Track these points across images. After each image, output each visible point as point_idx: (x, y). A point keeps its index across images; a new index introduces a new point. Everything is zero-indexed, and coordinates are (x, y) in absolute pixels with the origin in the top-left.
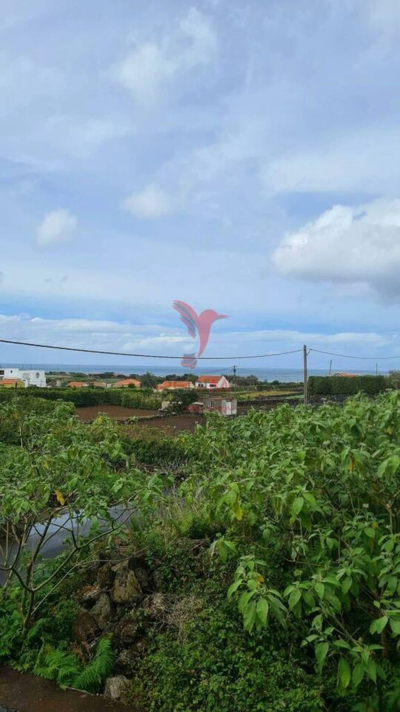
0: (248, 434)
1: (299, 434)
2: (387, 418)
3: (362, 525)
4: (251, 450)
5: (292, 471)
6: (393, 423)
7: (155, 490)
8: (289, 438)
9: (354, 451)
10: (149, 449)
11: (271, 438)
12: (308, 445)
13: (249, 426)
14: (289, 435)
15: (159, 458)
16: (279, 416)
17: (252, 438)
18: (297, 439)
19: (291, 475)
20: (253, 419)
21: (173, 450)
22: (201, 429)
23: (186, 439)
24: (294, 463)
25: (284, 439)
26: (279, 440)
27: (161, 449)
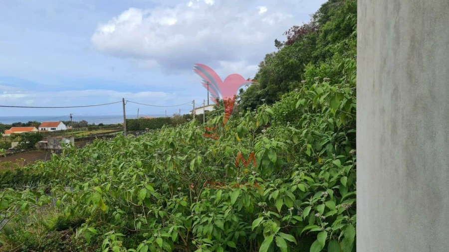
0: (96, 155)
1: (135, 151)
2: (190, 136)
3: (178, 200)
4: (99, 165)
5: (135, 174)
6: (193, 138)
7: (31, 201)
8: (128, 154)
9: (174, 157)
10: (4, 177)
11: (116, 156)
12: (142, 157)
13: (95, 150)
14: (128, 153)
15: (14, 183)
16: (119, 142)
17: (98, 158)
18: (134, 154)
19: (135, 177)
20: (97, 145)
21: (26, 177)
22: (56, 156)
23: (44, 165)
24: (135, 169)
25: (125, 155)
26: (121, 157)
27: (15, 176)
